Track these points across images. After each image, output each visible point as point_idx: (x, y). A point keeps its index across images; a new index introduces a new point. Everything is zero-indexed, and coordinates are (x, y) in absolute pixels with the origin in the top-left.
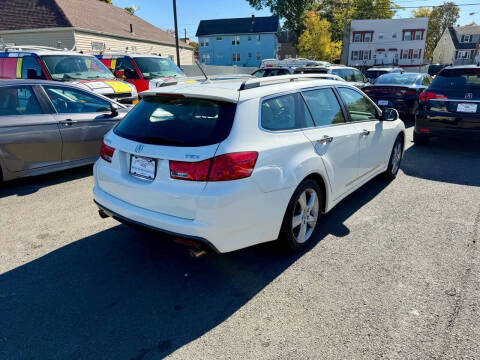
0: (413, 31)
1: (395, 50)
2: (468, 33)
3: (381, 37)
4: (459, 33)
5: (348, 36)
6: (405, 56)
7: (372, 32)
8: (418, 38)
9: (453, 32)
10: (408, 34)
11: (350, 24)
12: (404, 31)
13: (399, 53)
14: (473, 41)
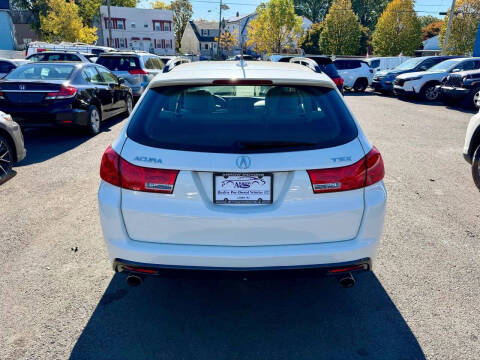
0: (162, 22)
1: (149, 39)
2: (206, 28)
3: (133, 25)
4: (199, 28)
5: (99, 22)
6: (159, 46)
7: (124, 20)
8: (167, 29)
9: (193, 25)
10: (157, 24)
11: (99, 9)
12: (154, 21)
13: (153, 42)
14: (211, 36)
